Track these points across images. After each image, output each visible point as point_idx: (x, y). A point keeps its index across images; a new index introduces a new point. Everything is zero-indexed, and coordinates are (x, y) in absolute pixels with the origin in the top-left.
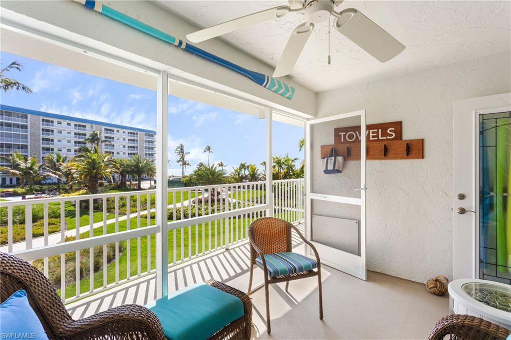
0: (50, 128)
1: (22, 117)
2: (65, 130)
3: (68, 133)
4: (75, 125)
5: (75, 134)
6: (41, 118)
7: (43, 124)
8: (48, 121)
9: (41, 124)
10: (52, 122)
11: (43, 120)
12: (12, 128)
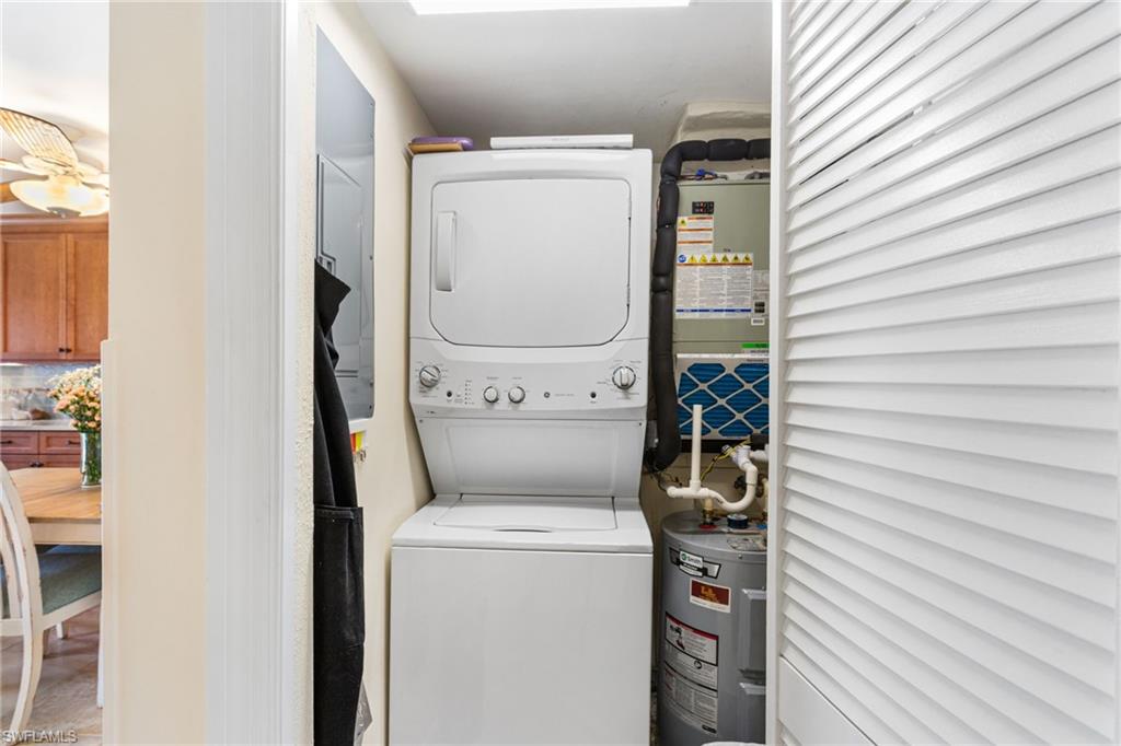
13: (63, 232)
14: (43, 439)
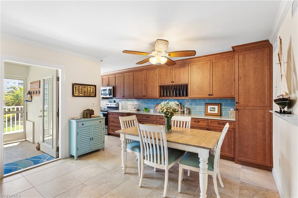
13: (144, 70)
14: (141, 116)
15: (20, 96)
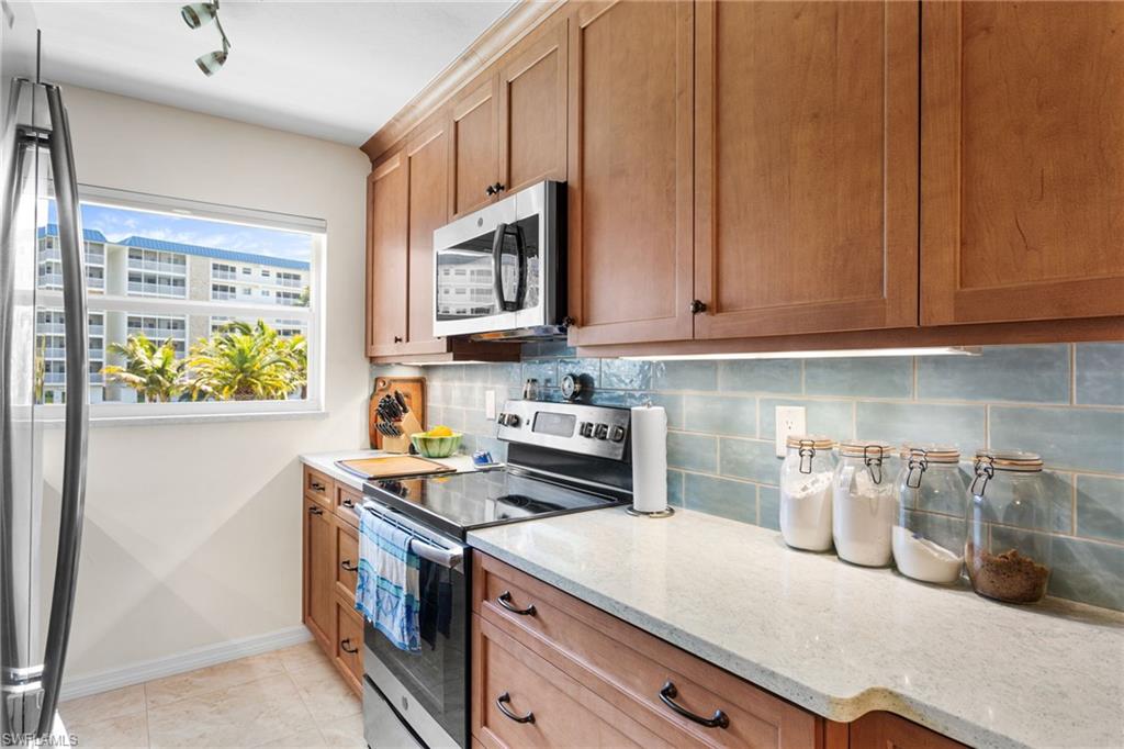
0: (229, 283)
1: (176, 262)
2: (257, 287)
3: (263, 293)
4: (279, 275)
5: (279, 295)
6: (212, 261)
7: (215, 276)
8: (224, 268)
9: (211, 275)
10: (233, 269)
11: (215, 267)
12: (157, 285)
15: (249, 356)
